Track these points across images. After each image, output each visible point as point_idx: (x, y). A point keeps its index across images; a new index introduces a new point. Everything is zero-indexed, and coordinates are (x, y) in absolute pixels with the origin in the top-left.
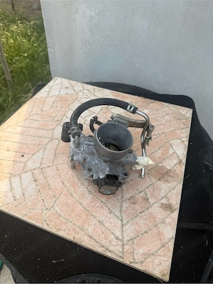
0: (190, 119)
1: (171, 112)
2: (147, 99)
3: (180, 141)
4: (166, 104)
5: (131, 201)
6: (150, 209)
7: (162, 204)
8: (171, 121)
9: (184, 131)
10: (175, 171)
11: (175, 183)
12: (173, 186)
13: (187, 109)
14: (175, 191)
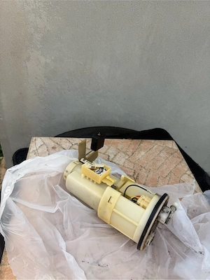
0: (179, 151)
1: (161, 148)
2: (135, 140)
3: (187, 175)
4: (153, 141)
8: (167, 158)
9: (183, 164)
13: (171, 142)
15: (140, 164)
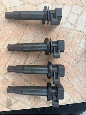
3: (69, 98)
5: (4, 80)
6: (3, 93)
7: (10, 100)
10: (40, 102)
11: (30, 104)
12: (26, 103)
14: (23, 105)
15: (80, 61)
